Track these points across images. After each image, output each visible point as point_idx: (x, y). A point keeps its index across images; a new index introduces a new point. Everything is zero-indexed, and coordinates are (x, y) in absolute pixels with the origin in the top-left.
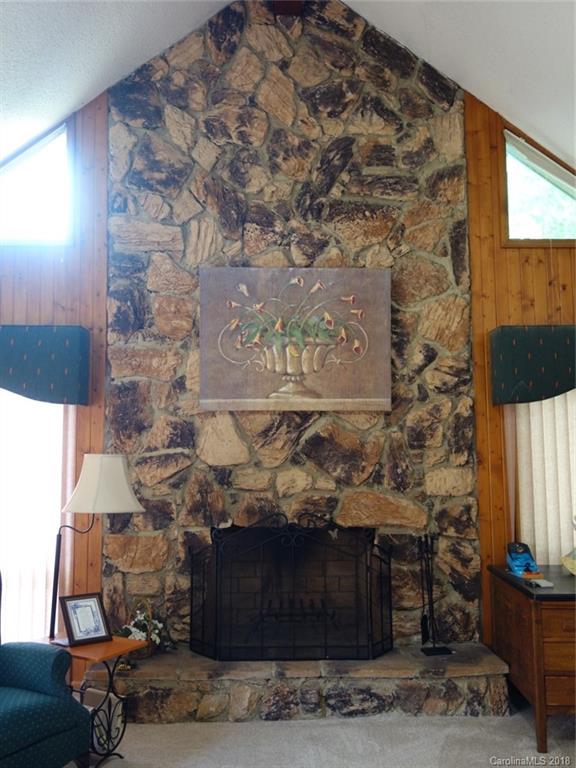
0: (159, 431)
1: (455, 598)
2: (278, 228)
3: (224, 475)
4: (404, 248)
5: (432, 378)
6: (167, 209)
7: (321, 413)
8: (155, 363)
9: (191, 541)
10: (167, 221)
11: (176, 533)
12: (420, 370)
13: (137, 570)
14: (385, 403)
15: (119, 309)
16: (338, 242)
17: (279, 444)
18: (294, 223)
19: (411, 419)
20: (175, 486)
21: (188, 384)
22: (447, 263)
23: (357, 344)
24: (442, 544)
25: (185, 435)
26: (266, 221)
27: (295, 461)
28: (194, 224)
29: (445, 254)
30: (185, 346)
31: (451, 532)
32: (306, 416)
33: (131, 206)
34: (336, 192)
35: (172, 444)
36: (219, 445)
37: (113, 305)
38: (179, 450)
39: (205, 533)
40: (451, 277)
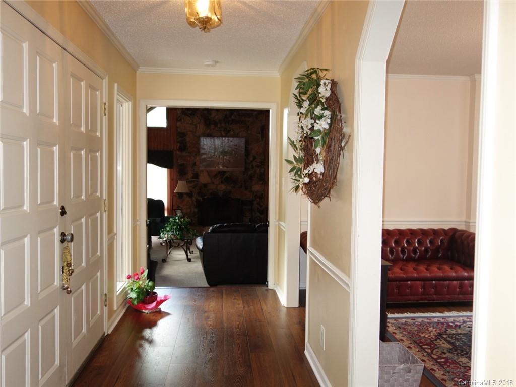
0: (190, 175)
1: (258, 214)
2: (219, 126)
3: (205, 186)
4: (249, 132)
5: (255, 164)
6: (191, 121)
7: (228, 172)
8: (189, 159)
9: (197, 200)
10: (192, 124)
11: (194, 199)
12: (252, 162)
13: (185, 207)
14: (243, 169)
15: (180, 146)
16: (233, 130)
17: (218, 179)
18: (223, 125)
19: (249, 173)
20: (194, 188)
21: (197, 163)
22: (260, 135)
23: (237, 155)
24: (255, 202)
25: (196, 176)
26: (215, 124)
27: (222, 182)
28: (198, 125)
29: (259, 133)
30: (196, 155)
31: (258, 199)
32: (225, 172)
33: (183, 121)
34: (233, 117)
35: (193, 178)
36: (204, 179)
37: (179, 145)
38: (194, 180)
39: (200, 198)
40: (260, 139)
